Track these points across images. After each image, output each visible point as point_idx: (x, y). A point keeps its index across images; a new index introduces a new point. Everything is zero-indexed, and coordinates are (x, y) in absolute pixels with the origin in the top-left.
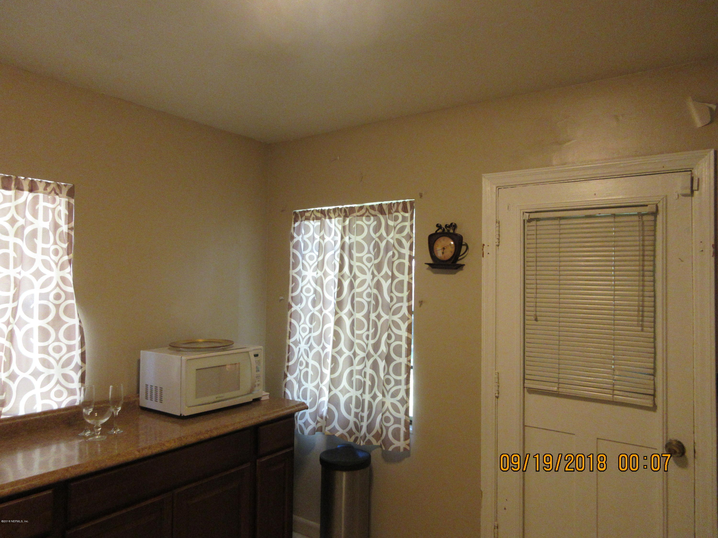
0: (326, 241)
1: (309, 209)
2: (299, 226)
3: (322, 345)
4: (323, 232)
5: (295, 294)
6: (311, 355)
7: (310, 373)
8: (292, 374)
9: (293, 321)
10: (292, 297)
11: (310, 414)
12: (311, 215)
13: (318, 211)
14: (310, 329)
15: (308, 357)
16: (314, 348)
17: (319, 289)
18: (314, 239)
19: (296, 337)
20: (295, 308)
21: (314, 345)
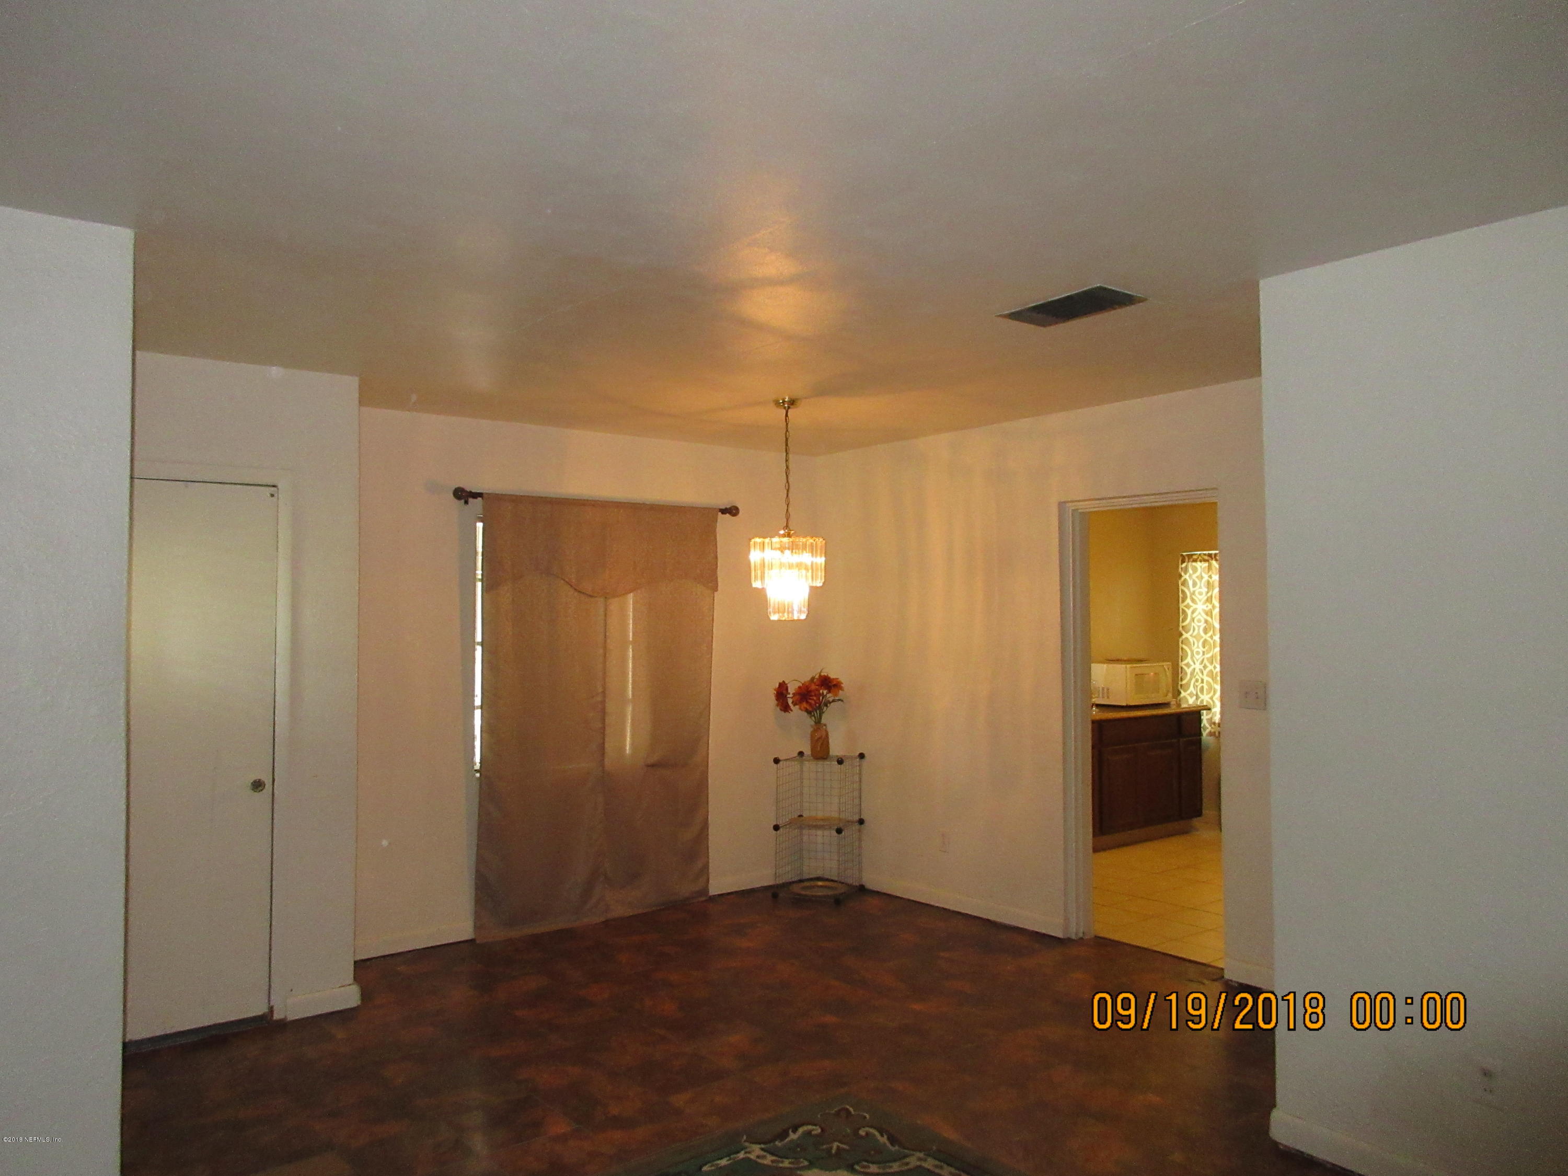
0: (1213, 579)
1: (1195, 553)
2: (1186, 567)
3: (1213, 665)
4: (1210, 573)
5: (1184, 624)
6: (1205, 673)
7: (1206, 687)
8: (1185, 691)
9: (1184, 647)
10: (1183, 627)
11: (1207, 719)
12: (1198, 558)
13: (1205, 554)
14: (1204, 652)
15: (1203, 674)
16: (1207, 667)
17: (1209, 619)
18: (1202, 578)
19: (1189, 660)
20: (1185, 635)
21: (1208, 664)
